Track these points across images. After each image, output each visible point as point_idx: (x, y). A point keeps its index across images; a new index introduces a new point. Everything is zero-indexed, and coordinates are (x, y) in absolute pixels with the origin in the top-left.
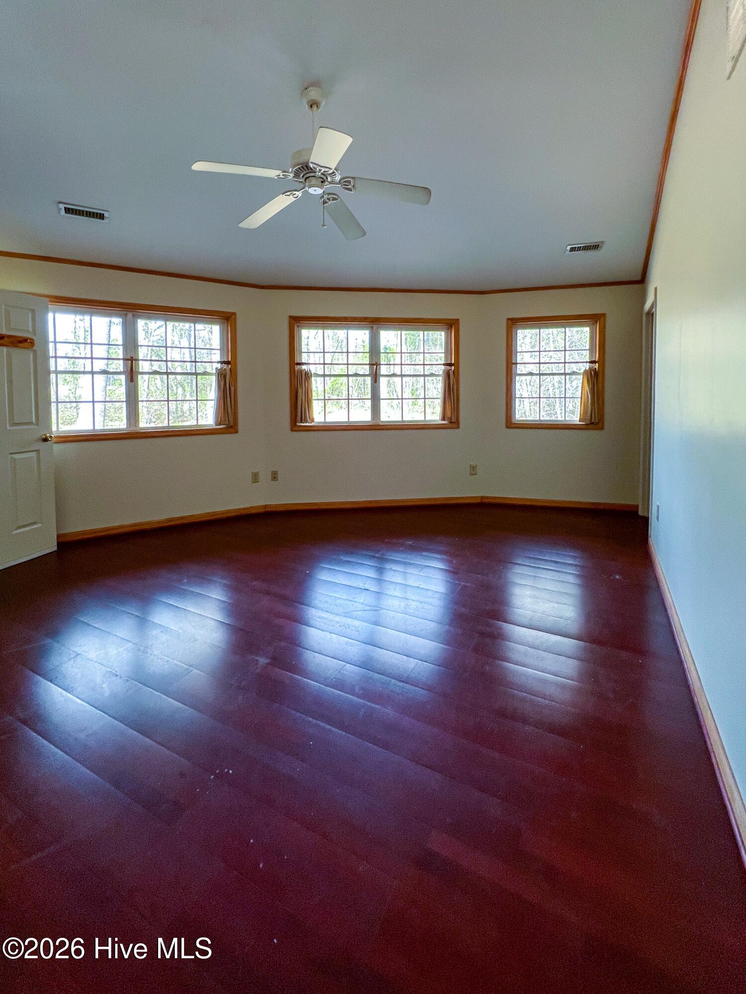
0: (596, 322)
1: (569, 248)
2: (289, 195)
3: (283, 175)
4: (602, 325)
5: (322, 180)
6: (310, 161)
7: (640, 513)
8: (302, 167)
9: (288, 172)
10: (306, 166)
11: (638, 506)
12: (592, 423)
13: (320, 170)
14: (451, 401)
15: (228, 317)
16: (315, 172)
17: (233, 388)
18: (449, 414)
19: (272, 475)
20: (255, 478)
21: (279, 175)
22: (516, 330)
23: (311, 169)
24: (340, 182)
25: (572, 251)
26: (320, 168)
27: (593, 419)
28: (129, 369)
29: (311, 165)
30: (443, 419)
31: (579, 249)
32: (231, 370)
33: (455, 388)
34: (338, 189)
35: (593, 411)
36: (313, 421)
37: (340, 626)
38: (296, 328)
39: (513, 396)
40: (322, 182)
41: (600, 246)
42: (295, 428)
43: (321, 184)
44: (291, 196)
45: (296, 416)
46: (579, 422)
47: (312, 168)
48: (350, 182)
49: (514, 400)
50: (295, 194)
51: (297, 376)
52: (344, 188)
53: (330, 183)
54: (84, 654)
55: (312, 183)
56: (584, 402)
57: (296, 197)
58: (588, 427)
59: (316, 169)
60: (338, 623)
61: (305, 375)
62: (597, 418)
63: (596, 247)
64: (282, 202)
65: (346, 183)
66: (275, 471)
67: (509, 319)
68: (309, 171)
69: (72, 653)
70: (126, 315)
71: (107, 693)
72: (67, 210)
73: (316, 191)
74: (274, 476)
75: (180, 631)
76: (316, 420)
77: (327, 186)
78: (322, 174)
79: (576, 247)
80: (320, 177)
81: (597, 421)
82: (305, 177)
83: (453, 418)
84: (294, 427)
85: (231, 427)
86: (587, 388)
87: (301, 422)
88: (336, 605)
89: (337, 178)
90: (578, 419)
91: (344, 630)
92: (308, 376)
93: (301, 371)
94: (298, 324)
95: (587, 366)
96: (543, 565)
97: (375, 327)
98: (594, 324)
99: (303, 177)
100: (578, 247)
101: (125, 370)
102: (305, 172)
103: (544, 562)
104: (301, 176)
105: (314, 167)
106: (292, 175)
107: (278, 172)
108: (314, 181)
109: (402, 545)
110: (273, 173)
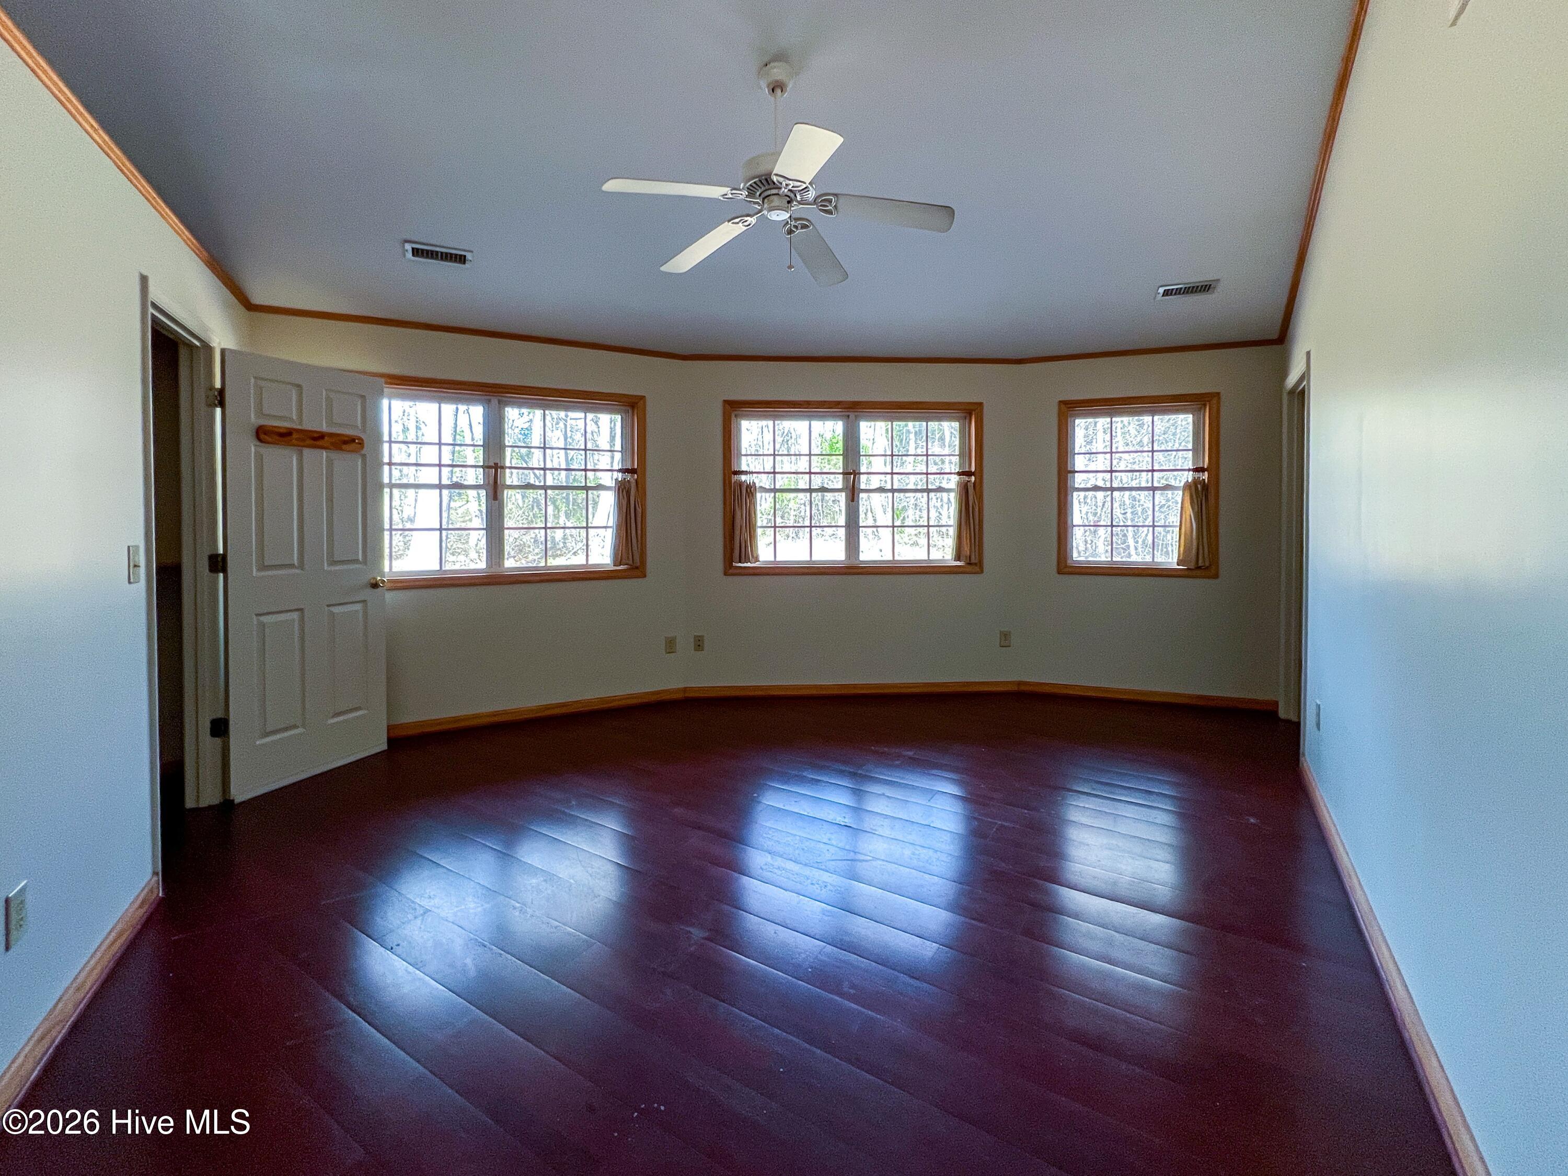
0: (1205, 405)
1: (1161, 290)
2: (738, 223)
3: (732, 194)
4: (1215, 410)
5: (788, 199)
6: (775, 172)
7: (1282, 714)
8: (760, 181)
9: (739, 190)
10: (766, 180)
11: (1276, 703)
12: (1198, 568)
13: (787, 185)
14: (970, 529)
15: (634, 403)
16: (780, 188)
17: (639, 510)
18: (966, 550)
19: (695, 641)
20: (671, 646)
21: (726, 195)
22: (1073, 419)
23: (774, 183)
24: (815, 202)
25: (1167, 295)
26: (788, 182)
27: (1200, 562)
28: (492, 482)
29: (775, 179)
30: (958, 557)
31: (1178, 292)
32: (636, 481)
33: (977, 510)
34: (812, 213)
35: (1201, 547)
36: (757, 560)
37: (812, 884)
38: (733, 418)
39: (1069, 522)
40: (789, 202)
41: (1212, 286)
42: (730, 571)
43: (786, 205)
44: (741, 224)
45: (732, 550)
46: (1178, 565)
47: (776, 182)
48: (830, 201)
49: (1070, 530)
50: (746, 221)
51: (734, 492)
52: (820, 210)
53: (800, 203)
54: (436, 910)
55: (772, 205)
56: (1185, 534)
57: (748, 226)
58: (1190, 573)
59: (781, 183)
60: (808, 879)
61: (747, 490)
62: (1207, 560)
63: (1205, 288)
64: (726, 232)
65: (825, 203)
66: (698, 636)
67: (1062, 403)
68: (769, 187)
69: (418, 907)
70: (490, 401)
71: (472, 973)
72: (416, 252)
73: (780, 216)
74: (699, 644)
75: (572, 881)
76: (761, 558)
77: (795, 207)
78: (789, 190)
79: (1173, 289)
80: (786, 196)
81: (1207, 564)
82: (763, 196)
83: (973, 557)
84: (729, 569)
85: (637, 568)
86: (1189, 510)
87: (740, 562)
88: (803, 849)
89: (810, 196)
90: (1175, 560)
91: (819, 891)
92: (750, 490)
93: (740, 484)
94: (736, 412)
95: (1189, 477)
96: (1126, 796)
97: (852, 415)
98: (1200, 409)
99: (760, 195)
100: (1177, 289)
101: (486, 482)
102: (763, 188)
103: (1125, 792)
104: (758, 193)
105: (778, 182)
106: (745, 193)
107: (726, 190)
108: (776, 201)
109: (899, 756)
110: (716, 192)
